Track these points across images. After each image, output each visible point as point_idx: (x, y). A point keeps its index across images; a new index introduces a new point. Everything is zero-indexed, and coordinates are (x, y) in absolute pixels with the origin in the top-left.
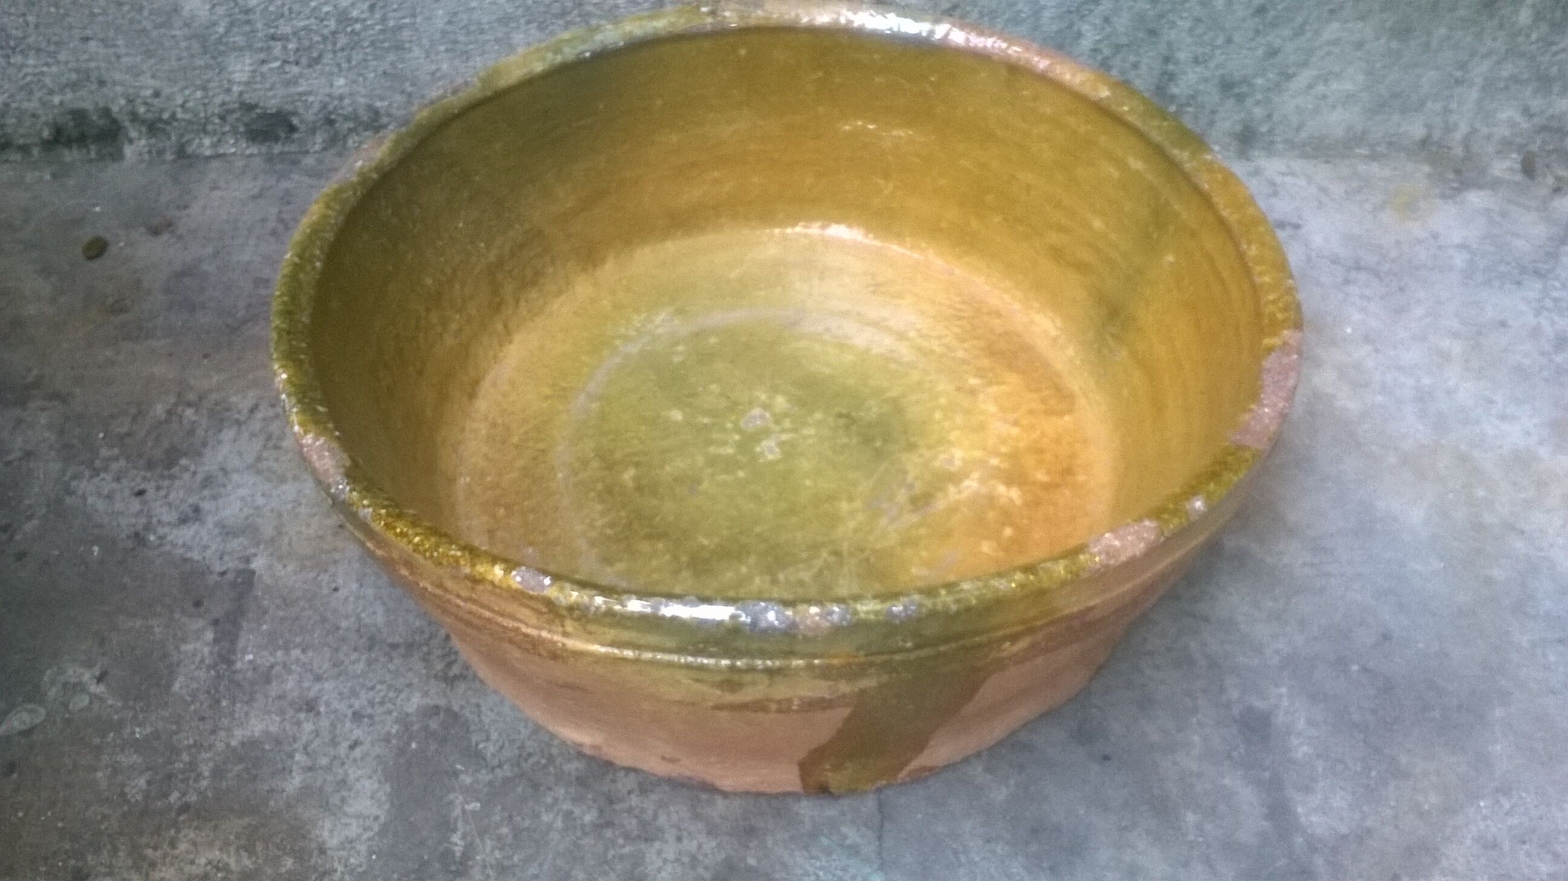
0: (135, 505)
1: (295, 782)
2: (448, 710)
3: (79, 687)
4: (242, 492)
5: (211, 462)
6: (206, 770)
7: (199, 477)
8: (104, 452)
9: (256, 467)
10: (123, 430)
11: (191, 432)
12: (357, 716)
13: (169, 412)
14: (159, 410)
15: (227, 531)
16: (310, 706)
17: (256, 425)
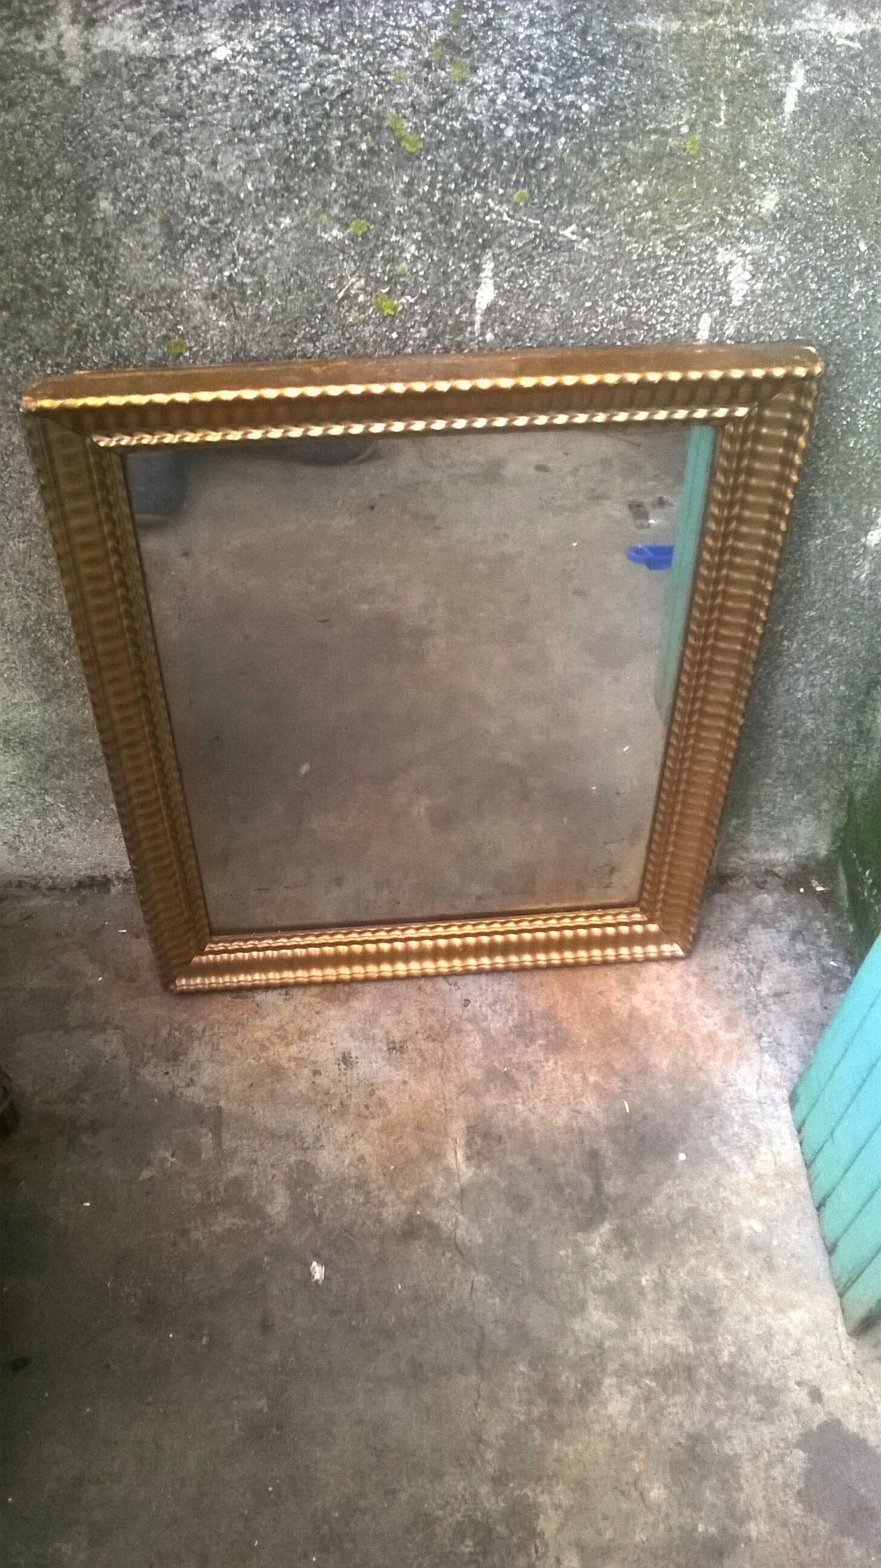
0: (166, 1079)
1: (255, 1192)
2: (305, 1161)
3: (165, 1159)
4: (208, 1071)
5: (192, 1058)
6: (222, 1188)
7: (189, 1065)
8: (146, 1054)
9: (211, 1059)
10: (152, 1043)
11: (181, 1044)
12: (272, 1166)
13: (169, 1034)
14: (164, 1032)
15: (207, 1090)
16: (255, 1162)
17: (206, 1039)
